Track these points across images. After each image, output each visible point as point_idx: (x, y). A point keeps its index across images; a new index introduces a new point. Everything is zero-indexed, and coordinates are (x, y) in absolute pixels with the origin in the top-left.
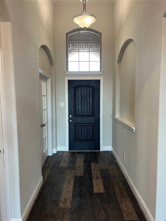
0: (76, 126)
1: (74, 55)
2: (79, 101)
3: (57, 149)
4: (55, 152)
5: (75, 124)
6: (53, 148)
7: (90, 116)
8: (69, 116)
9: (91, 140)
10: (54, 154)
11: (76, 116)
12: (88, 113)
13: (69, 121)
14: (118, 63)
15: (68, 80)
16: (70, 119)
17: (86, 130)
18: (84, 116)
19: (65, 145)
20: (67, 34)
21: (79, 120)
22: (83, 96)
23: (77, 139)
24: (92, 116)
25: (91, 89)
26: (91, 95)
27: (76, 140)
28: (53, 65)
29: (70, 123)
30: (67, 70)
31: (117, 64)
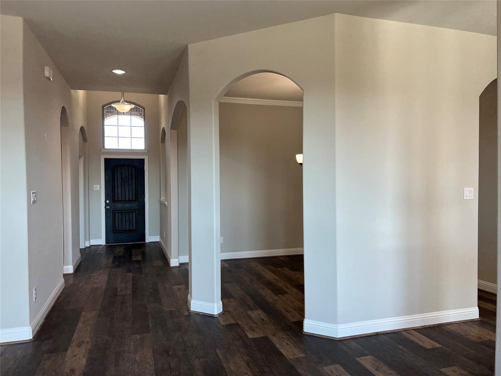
0: (115, 213)
1: (111, 119)
2: (119, 184)
3: (90, 242)
4: (88, 245)
5: (113, 211)
6: (85, 240)
7: (132, 200)
8: (105, 202)
9: (134, 230)
10: (87, 247)
11: (115, 201)
12: (131, 197)
13: (105, 207)
14: (161, 142)
15: (105, 159)
16: (106, 204)
17: (127, 218)
18: (125, 201)
19: (100, 238)
20: (103, 107)
21: (119, 206)
22: (124, 177)
23: (116, 229)
24: (135, 200)
25: (133, 169)
26: (134, 176)
27: (115, 231)
28: (86, 142)
29: (106, 210)
30: (104, 147)
31: (161, 144)
